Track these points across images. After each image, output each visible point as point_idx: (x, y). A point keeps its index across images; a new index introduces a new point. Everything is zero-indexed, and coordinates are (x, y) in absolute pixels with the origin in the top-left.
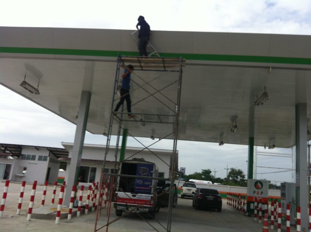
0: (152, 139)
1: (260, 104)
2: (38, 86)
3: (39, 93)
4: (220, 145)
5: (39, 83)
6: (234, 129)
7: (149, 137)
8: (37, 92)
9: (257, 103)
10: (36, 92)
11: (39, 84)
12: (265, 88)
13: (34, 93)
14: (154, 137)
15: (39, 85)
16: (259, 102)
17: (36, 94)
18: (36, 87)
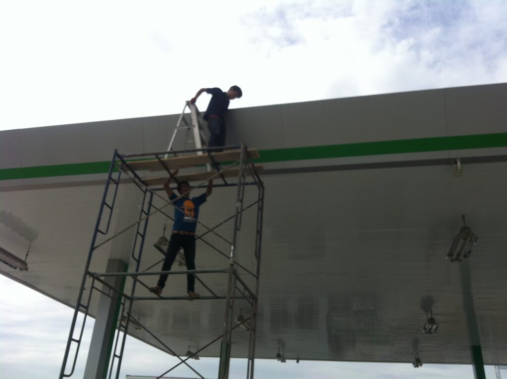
0: (280, 362)
1: (461, 257)
2: (27, 255)
3: (27, 269)
4: (416, 366)
5: (29, 248)
6: (430, 326)
7: (274, 358)
8: (24, 265)
9: (454, 257)
10: (22, 267)
11: (28, 252)
12: (463, 217)
13: (18, 269)
14: (285, 357)
15: (29, 254)
16: (459, 254)
17: (21, 269)
18: (23, 258)
